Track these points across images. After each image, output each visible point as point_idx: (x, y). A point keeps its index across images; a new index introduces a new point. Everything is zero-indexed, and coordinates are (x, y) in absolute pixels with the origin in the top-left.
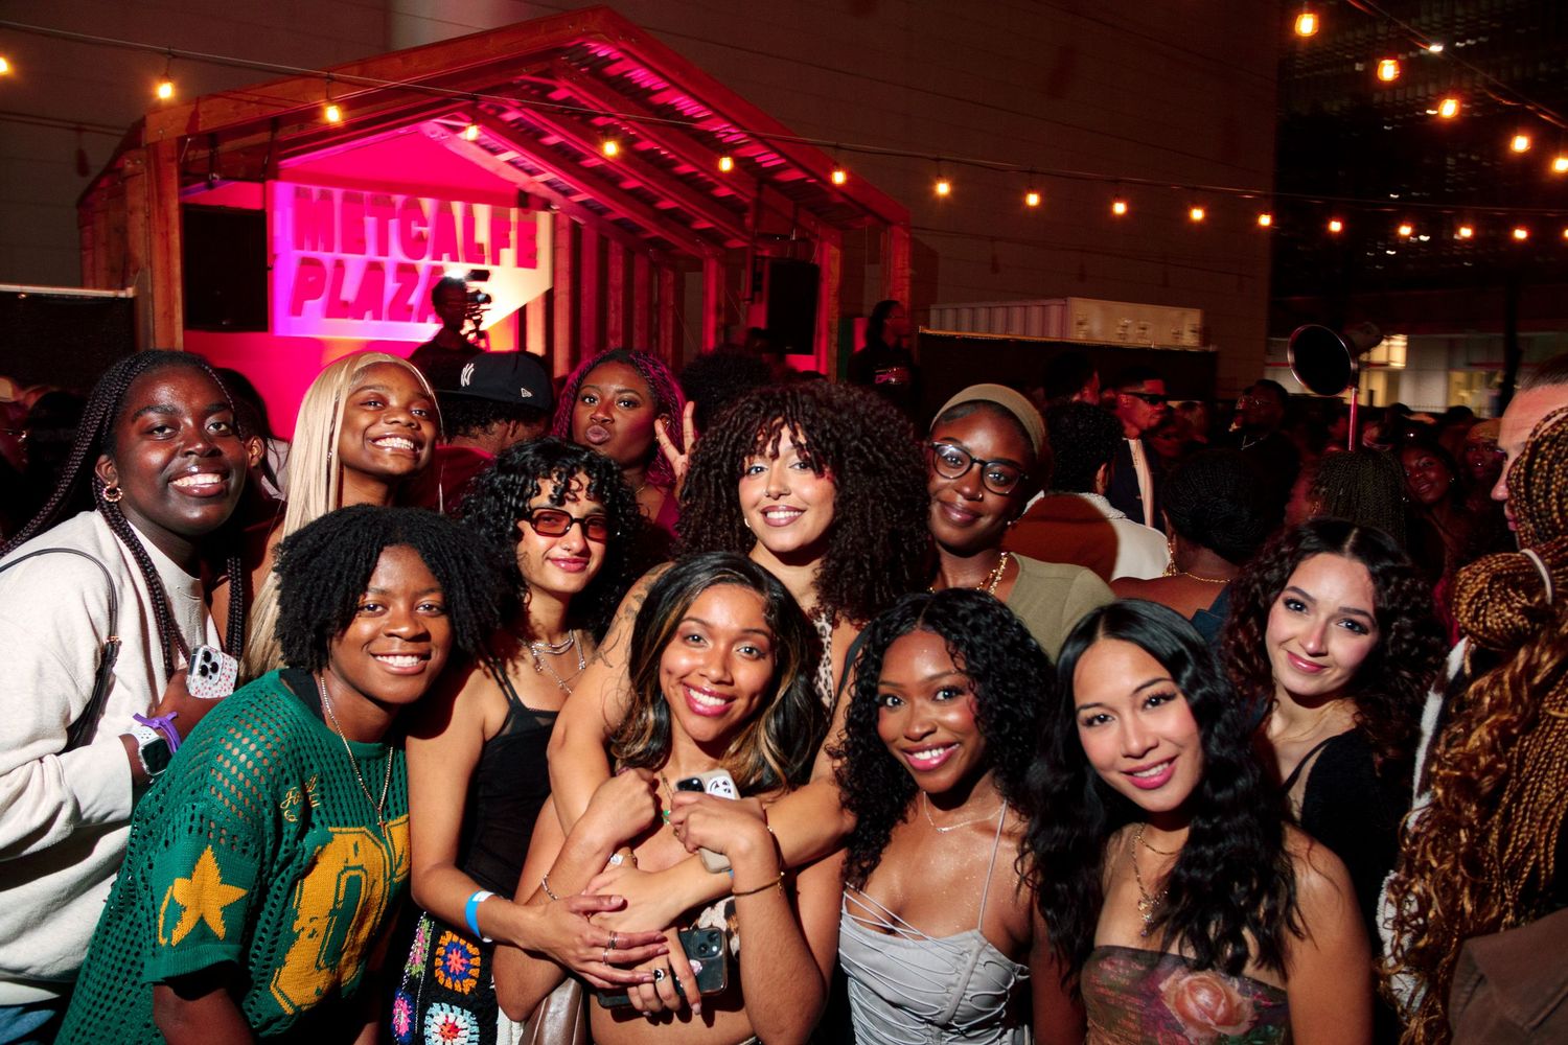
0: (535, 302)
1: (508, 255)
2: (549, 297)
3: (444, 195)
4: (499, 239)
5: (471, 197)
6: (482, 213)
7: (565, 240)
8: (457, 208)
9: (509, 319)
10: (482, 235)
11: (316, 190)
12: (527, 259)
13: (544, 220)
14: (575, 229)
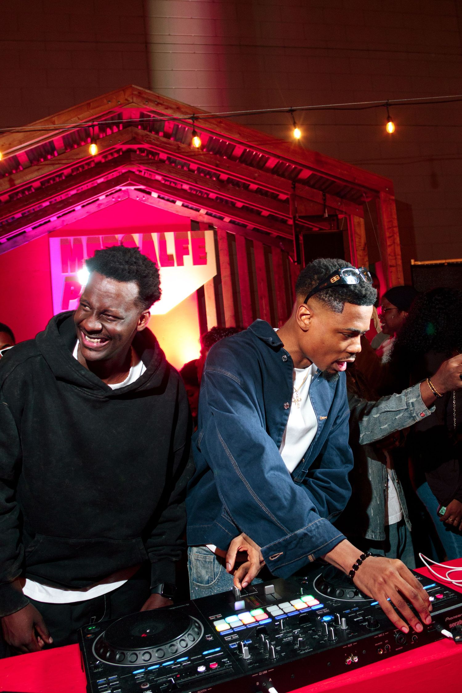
0: (208, 284)
1: (188, 259)
2: (217, 281)
3: (146, 230)
4: (181, 251)
5: (162, 230)
6: (170, 237)
7: (223, 245)
8: (155, 236)
9: (192, 296)
10: (171, 250)
11: (72, 239)
12: (200, 260)
13: (209, 236)
14: (230, 238)
